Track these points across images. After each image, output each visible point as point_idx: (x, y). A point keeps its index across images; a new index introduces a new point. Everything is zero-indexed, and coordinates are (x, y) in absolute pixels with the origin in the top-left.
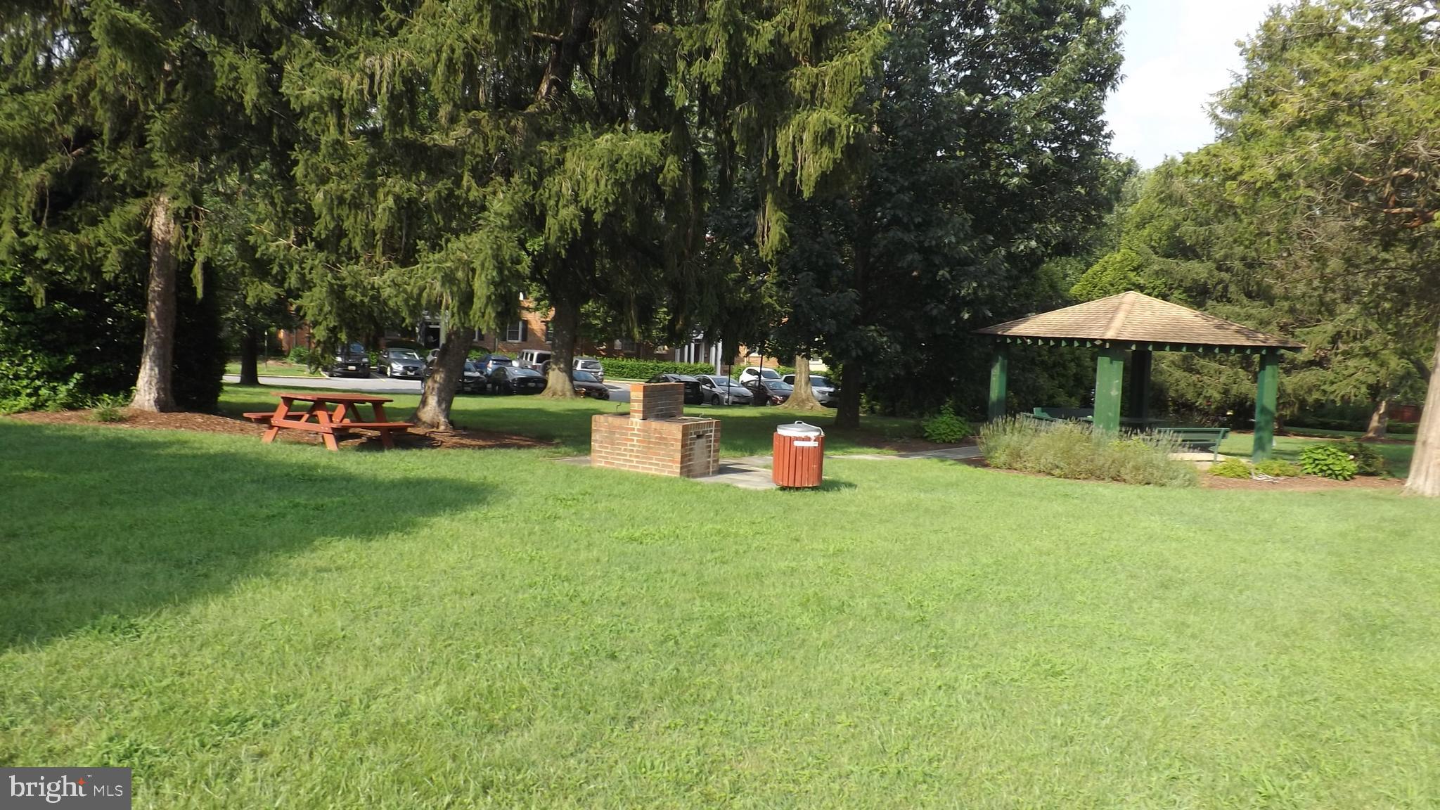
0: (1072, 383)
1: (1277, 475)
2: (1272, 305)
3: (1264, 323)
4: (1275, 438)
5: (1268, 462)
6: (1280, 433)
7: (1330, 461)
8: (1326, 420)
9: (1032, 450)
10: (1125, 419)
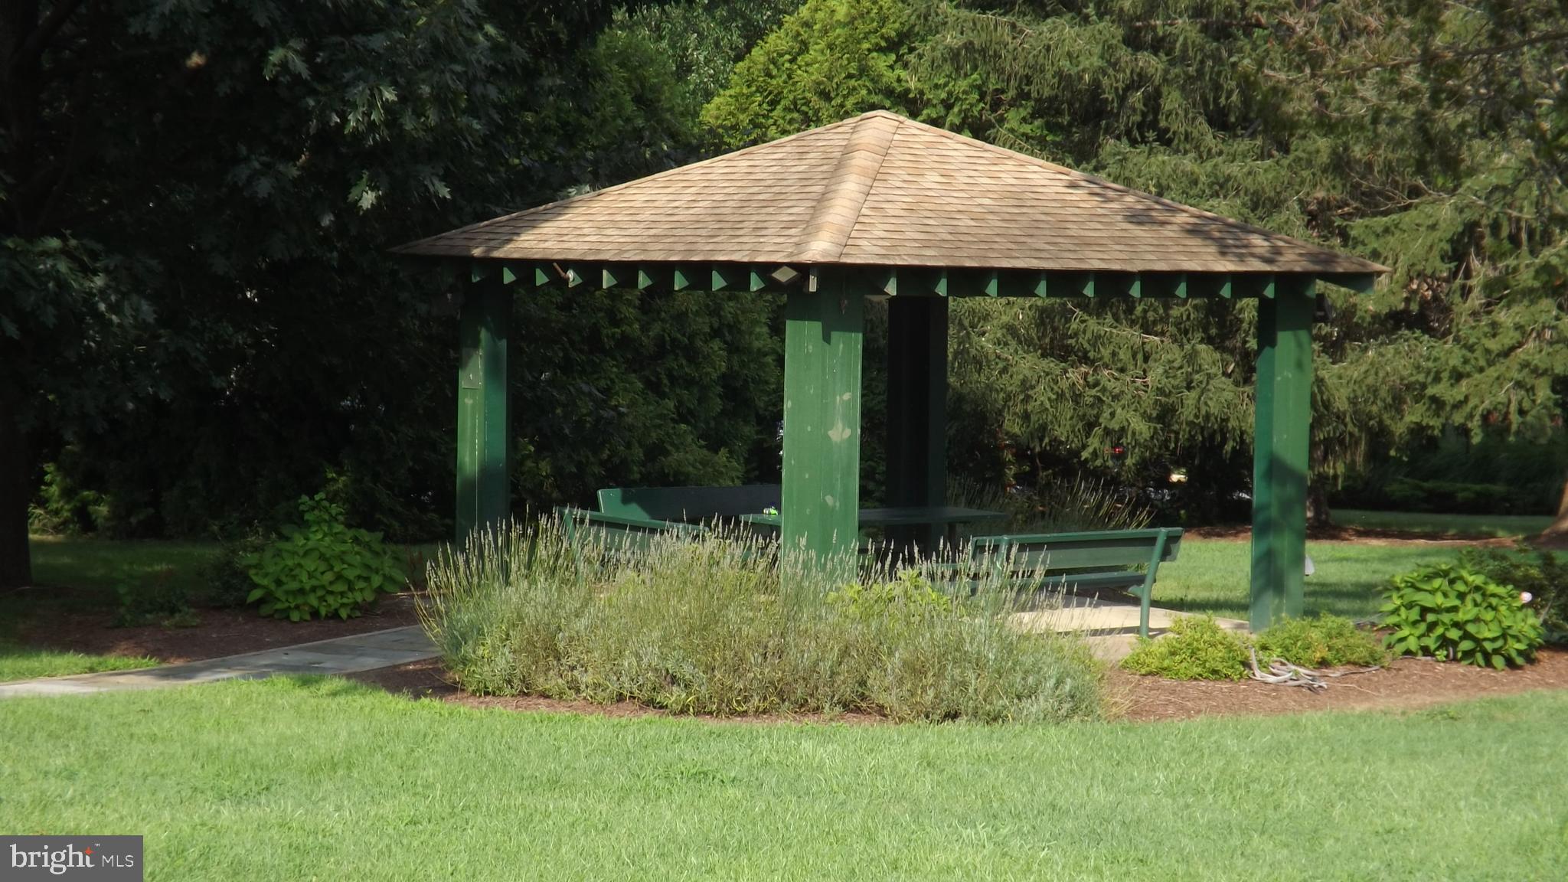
0: (717, 405)
1: (1323, 663)
2: (1285, 149)
3: (1264, 204)
4: (1312, 547)
5: (1294, 625)
6: (1322, 530)
7: (1467, 612)
8: (1445, 486)
9: (592, 628)
10: (876, 514)
